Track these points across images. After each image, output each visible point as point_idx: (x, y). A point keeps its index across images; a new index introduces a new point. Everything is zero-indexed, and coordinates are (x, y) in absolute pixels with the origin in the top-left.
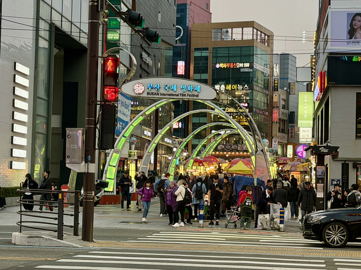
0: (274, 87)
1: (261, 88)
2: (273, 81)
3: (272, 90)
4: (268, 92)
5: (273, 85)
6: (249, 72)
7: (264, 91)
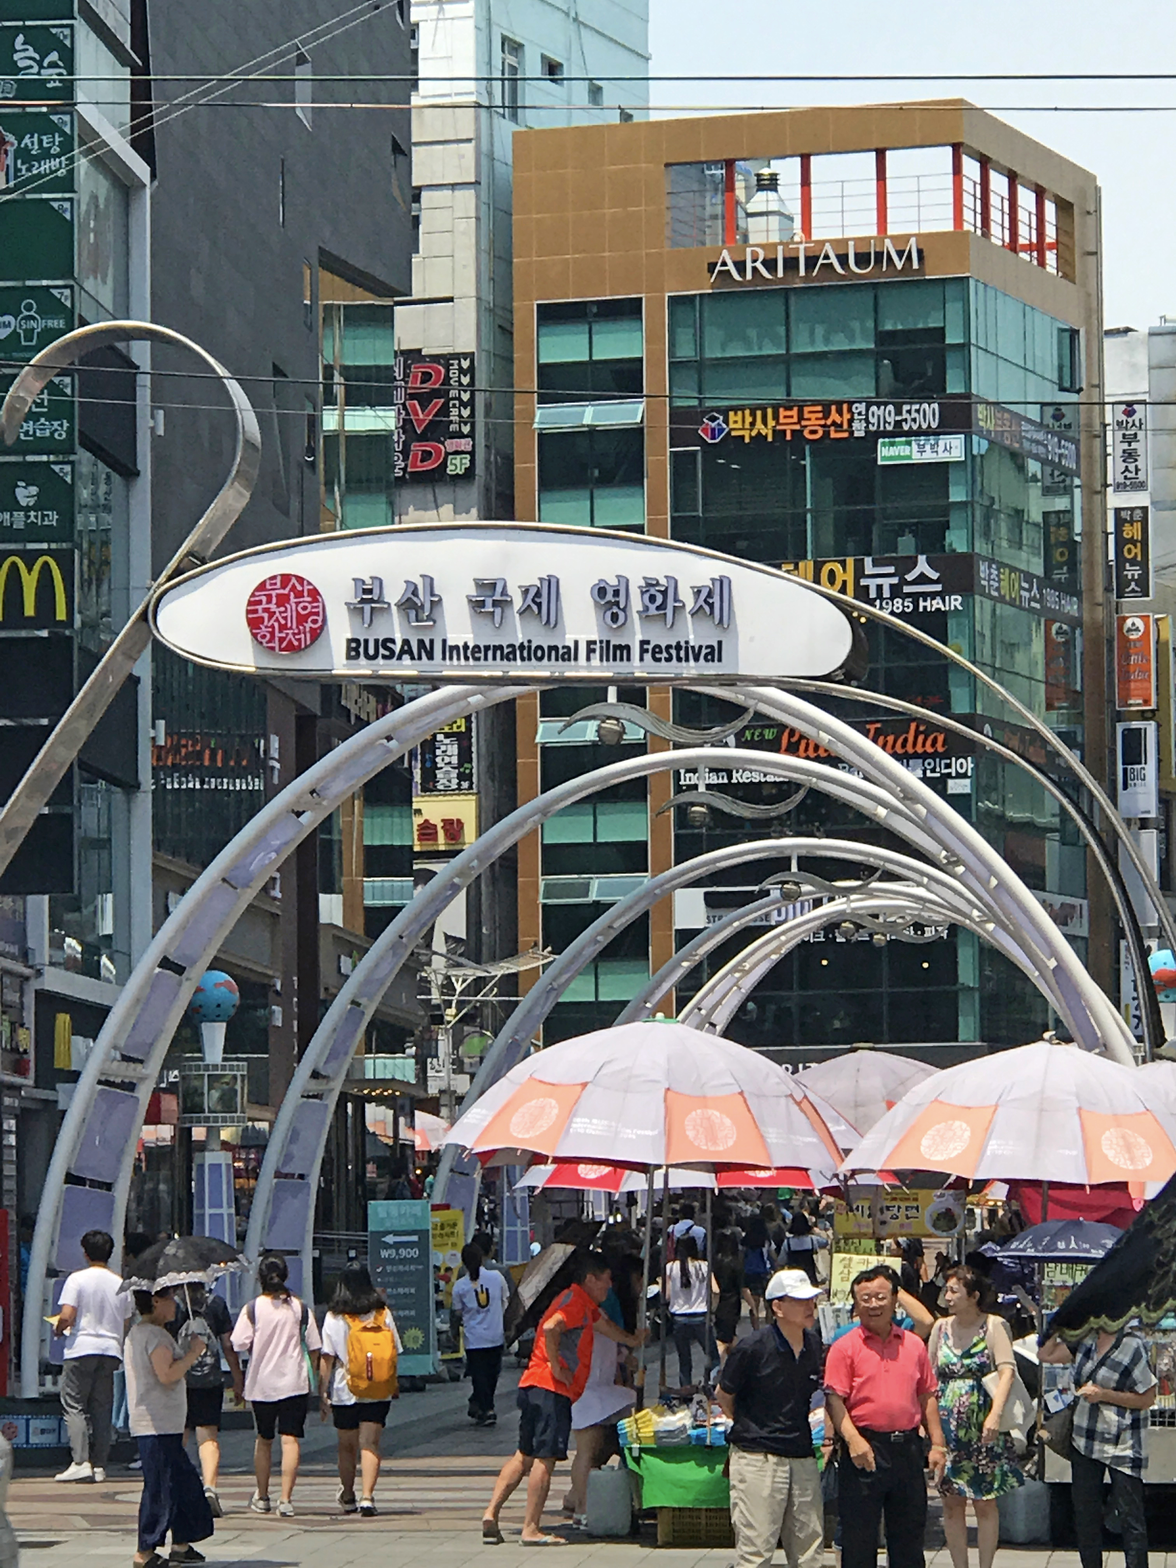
0: (1120, 567)
1: (1029, 577)
2: (1111, 528)
3: (1108, 589)
4: (1080, 601)
5: (1112, 556)
6: (943, 467)
7: (1051, 595)
